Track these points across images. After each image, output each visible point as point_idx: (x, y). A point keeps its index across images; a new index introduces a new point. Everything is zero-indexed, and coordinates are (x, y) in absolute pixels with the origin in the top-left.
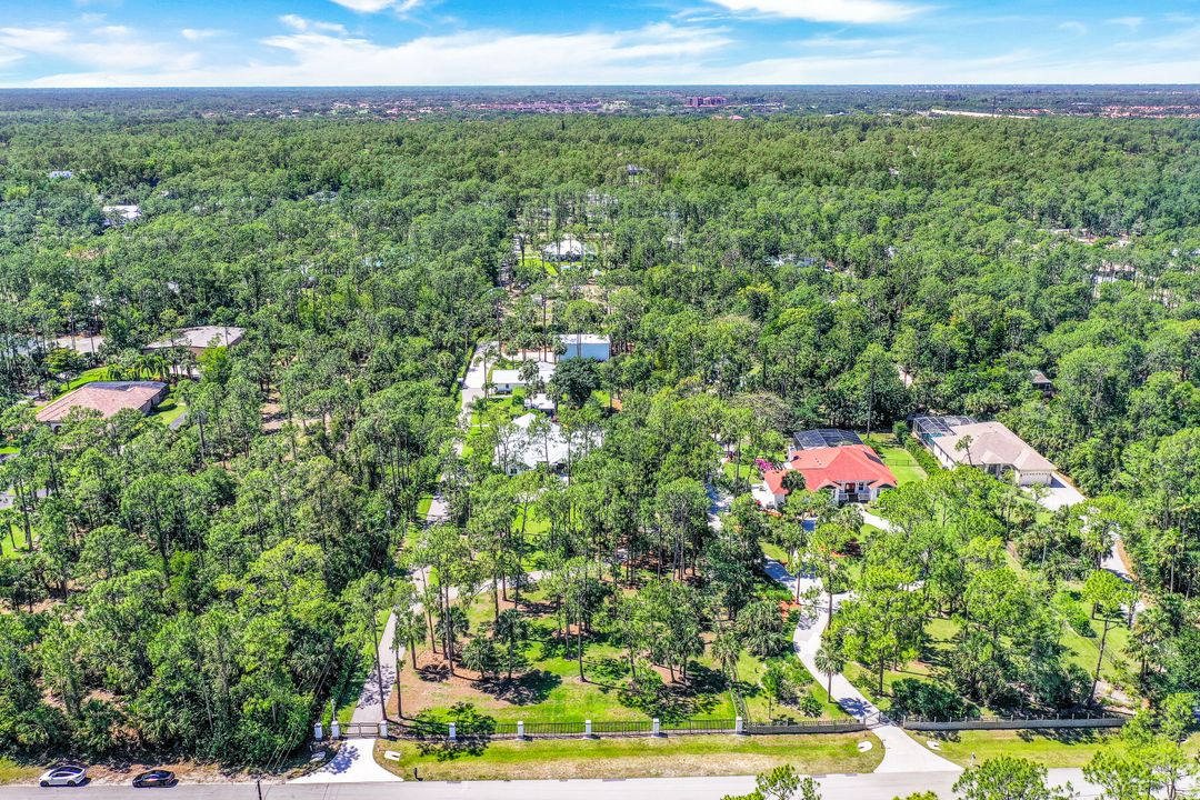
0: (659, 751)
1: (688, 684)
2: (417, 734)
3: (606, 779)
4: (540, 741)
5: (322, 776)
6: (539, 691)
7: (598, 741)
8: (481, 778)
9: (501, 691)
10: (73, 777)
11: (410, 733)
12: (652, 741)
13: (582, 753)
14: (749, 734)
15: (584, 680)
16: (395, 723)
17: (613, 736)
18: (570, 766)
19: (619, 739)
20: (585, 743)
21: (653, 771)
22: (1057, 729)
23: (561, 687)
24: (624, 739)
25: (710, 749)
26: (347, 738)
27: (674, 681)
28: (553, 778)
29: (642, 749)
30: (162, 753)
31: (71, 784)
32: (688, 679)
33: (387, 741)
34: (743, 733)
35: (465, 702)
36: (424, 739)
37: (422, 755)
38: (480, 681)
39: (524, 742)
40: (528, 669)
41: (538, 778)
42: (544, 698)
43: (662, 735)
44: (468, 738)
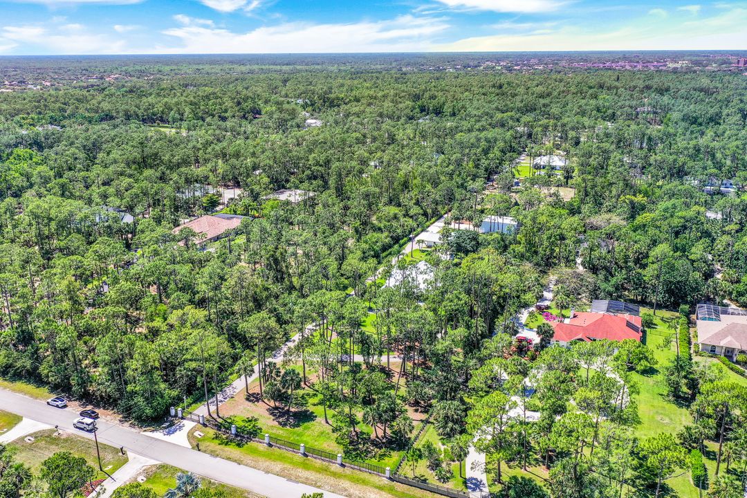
0: (334, 474)
1: (384, 441)
2: (219, 427)
3: (290, 480)
4: (276, 449)
5: (159, 435)
6: (299, 421)
7: (305, 458)
8: (229, 459)
9: (279, 416)
10: (59, 403)
11: (216, 425)
12: (335, 467)
13: (292, 463)
14: (393, 481)
15: (327, 422)
16: (213, 418)
17: (315, 458)
18: (278, 467)
19: (318, 461)
20: (298, 457)
21: (318, 484)
23: (312, 423)
24: (320, 462)
25: (364, 482)
26: (185, 419)
27: (377, 437)
28: (263, 471)
29: (325, 470)
30: (105, 403)
31: (57, 406)
32: (387, 438)
33: (202, 426)
34: (390, 478)
35: (256, 417)
36: (220, 431)
37: (213, 439)
38: (273, 408)
39: (267, 447)
40: (305, 408)
41: (255, 468)
42: (298, 426)
43: (342, 465)
44: (241, 436)
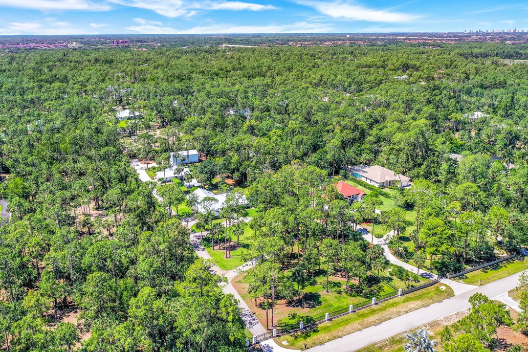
0: (381, 310)
2: (286, 331)
3: (374, 325)
4: (335, 319)
6: (315, 300)
7: (356, 313)
8: (330, 340)
9: (301, 305)
11: (283, 332)
13: (355, 319)
15: (328, 292)
17: (359, 310)
18: (356, 325)
19: (362, 310)
20: (352, 315)
21: (387, 318)
22: (490, 266)
23: (321, 297)
24: (364, 309)
26: (259, 342)
28: (356, 331)
29: (374, 311)
33: (277, 338)
34: (402, 295)
36: (291, 333)
38: (288, 303)
39: (330, 322)
40: (302, 293)
41: (350, 333)
43: (376, 303)
44: (308, 327)
